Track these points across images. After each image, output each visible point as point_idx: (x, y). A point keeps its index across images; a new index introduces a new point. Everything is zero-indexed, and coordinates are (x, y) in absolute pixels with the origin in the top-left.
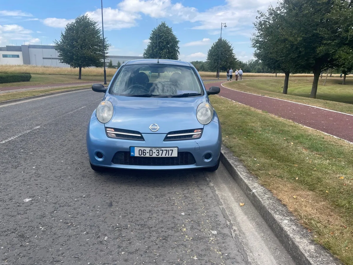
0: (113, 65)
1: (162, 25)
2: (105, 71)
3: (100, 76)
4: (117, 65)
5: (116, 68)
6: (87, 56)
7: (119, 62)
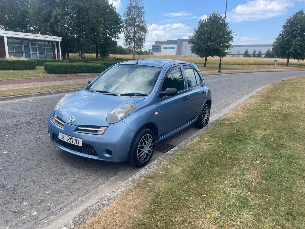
0: (248, 53)
1: (299, 13)
2: (221, 61)
3: (224, 64)
4: (252, 53)
5: (251, 56)
6: (211, 48)
7: (255, 50)
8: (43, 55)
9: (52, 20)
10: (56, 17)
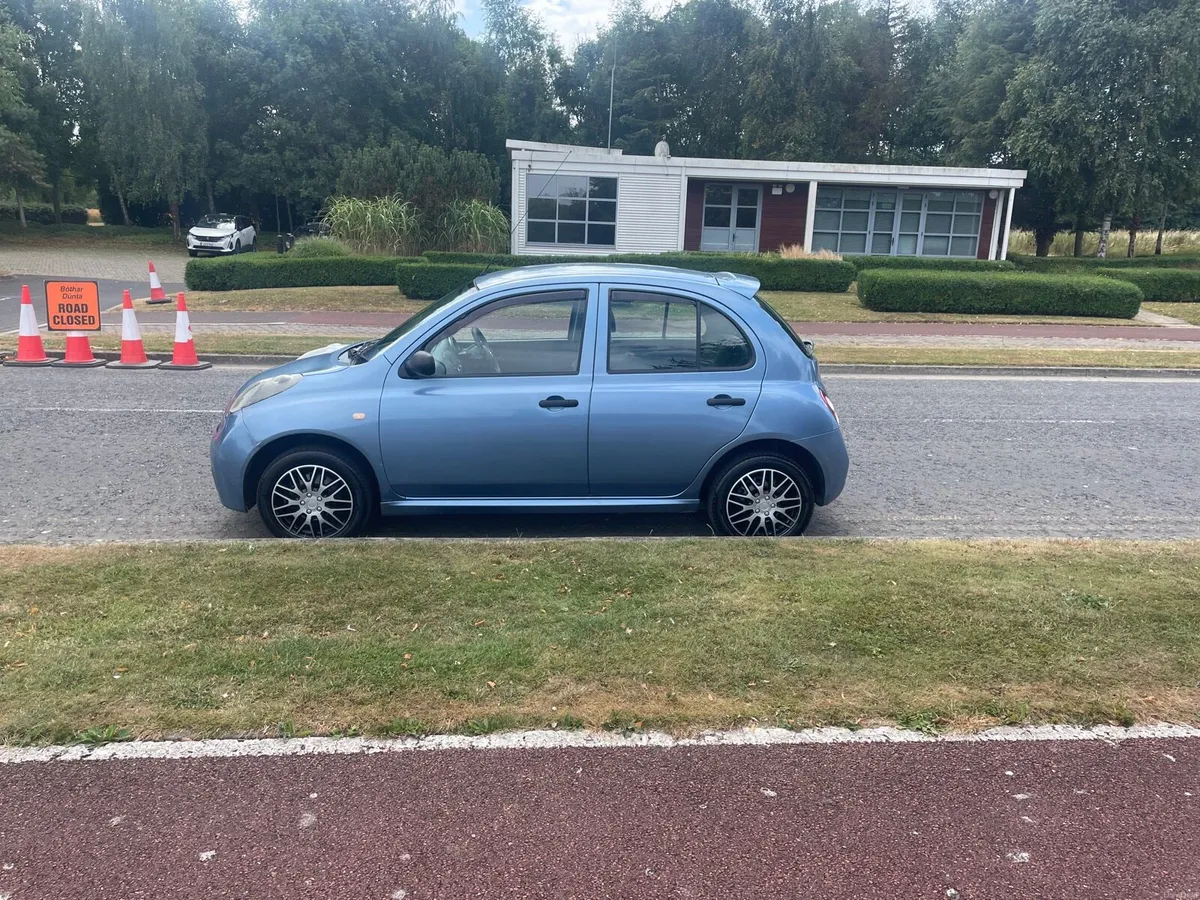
8: (941, 244)
9: (1004, 109)
10: (1019, 96)
